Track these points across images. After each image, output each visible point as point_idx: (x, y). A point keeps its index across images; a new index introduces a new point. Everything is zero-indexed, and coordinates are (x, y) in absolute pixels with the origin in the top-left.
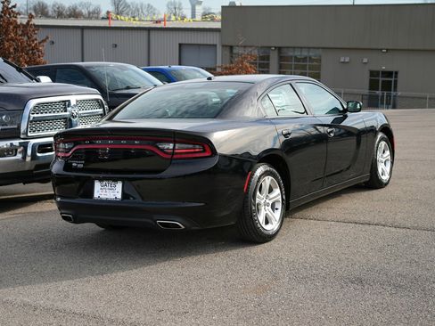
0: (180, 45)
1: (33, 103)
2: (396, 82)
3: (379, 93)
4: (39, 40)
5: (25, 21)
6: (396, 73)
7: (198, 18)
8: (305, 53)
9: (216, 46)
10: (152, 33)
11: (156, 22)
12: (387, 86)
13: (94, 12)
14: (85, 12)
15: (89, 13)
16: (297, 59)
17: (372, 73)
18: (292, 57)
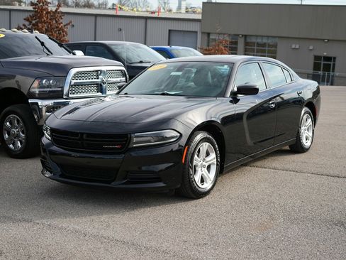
0: (170, 31)
1: (73, 71)
2: (334, 65)
3: (321, 73)
4: (64, 23)
5: (54, 9)
6: (335, 58)
7: (183, 10)
8: (265, 41)
9: (196, 32)
10: (149, 21)
11: (152, 13)
12: (327, 68)
13: (102, 4)
14: (96, 3)
15: (99, 4)
16: (259, 45)
17: (317, 58)
18: (254, 43)
